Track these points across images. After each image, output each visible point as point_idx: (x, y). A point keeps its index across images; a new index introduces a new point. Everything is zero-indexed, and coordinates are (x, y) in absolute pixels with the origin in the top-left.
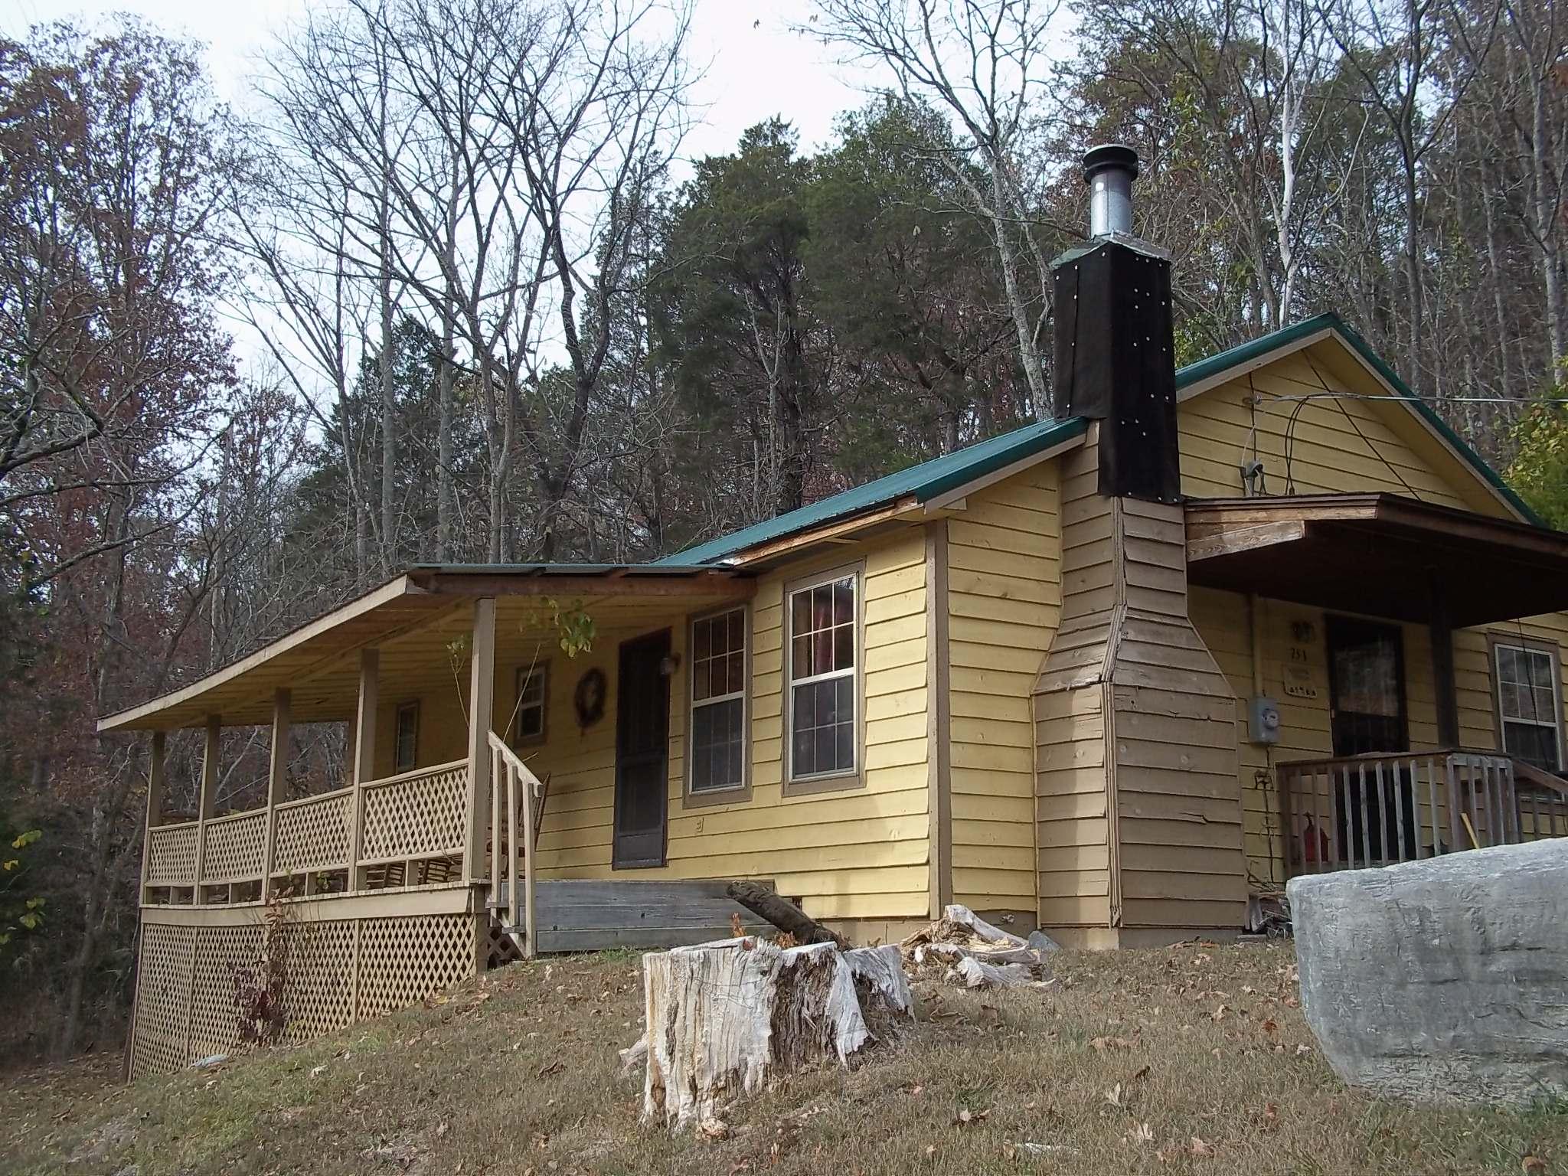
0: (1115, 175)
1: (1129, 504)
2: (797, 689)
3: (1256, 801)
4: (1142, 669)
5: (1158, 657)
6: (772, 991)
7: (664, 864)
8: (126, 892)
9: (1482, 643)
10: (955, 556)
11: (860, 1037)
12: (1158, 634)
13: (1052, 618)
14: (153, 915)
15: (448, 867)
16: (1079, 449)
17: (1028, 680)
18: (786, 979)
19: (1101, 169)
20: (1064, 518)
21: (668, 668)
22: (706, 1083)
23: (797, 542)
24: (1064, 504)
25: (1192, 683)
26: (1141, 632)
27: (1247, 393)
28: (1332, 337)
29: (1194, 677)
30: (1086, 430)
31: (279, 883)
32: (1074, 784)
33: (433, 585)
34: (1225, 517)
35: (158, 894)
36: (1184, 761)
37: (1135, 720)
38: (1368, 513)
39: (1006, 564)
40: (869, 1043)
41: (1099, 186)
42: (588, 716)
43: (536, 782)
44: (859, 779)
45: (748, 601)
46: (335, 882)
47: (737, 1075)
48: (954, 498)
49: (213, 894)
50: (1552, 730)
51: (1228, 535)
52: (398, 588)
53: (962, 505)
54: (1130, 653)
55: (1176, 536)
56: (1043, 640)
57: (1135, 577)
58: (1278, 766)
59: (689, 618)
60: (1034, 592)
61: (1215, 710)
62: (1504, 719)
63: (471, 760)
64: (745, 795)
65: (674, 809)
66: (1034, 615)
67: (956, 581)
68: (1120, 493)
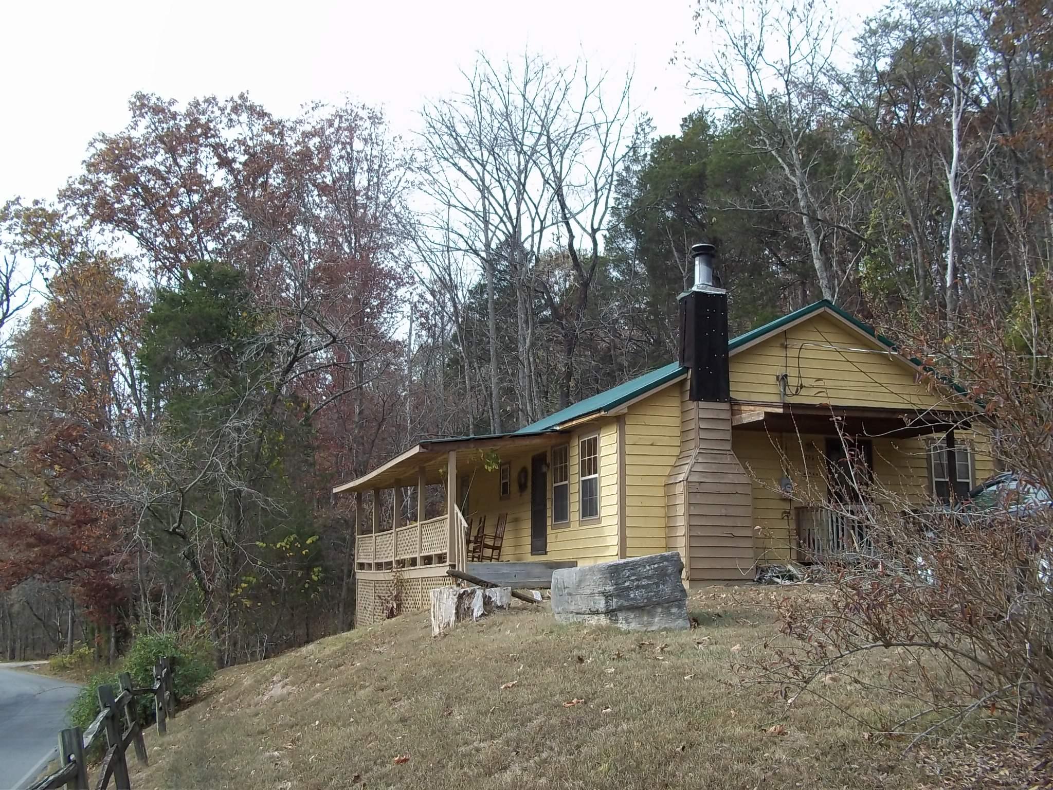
0: (704, 257)
1: (702, 404)
2: (583, 481)
3: (784, 524)
4: (703, 474)
5: (714, 468)
6: (456, 600)
7: (546, 553)
8: (351, 564)
9: (922, 444)
10: (628, 429)
11: (480, 613)
12: (715, 458)
13: (676, 452)
14: (360, 575)
15: (441, 558)
16: (685, 379)
17: (664, 479)
18: (460, 597)
19: (697, 255)
20: (682, 408)
21: (544, 469)
22: (442, 626)
23: (574, 423)
24: (682, 402)
25: (730, 479)
26: (706, 458)
27: (783, 341)
28: (825, 311)
29: (731, 476)
30: (687, 372)
31: (398, 562)
32: (676, 522)
33: (430, 448)
34: (743, 408)
35: (362, 566)
36: (723, 512)
37: (698, 496)
38: (781, 411)
39: (655, 431)
40: (483, 615)
41: (697, 262)
42: (522, 487)
43: (466, 525)
44: (599, 520)
45: (568, 443)
46: (413, 562)
47: (449, 624)
48: (623, 409)
49: (379, 566)
50: (968, 483)
51: (744, 415)
52: (416, 450)
53: (626, 411)
54: (699, 468)
55: (727, 415)
56: (672, 461)
57: (703, 435)
58: (796, 508)
59: (552, 447)
60: (666, 442)
61: (740, 490)
62: (935, 480)
63: (448, 516)
64: (568, 525)
65: (549, 530)
66: (667, 451)
67: (629, 440)
68: (698, 400)
